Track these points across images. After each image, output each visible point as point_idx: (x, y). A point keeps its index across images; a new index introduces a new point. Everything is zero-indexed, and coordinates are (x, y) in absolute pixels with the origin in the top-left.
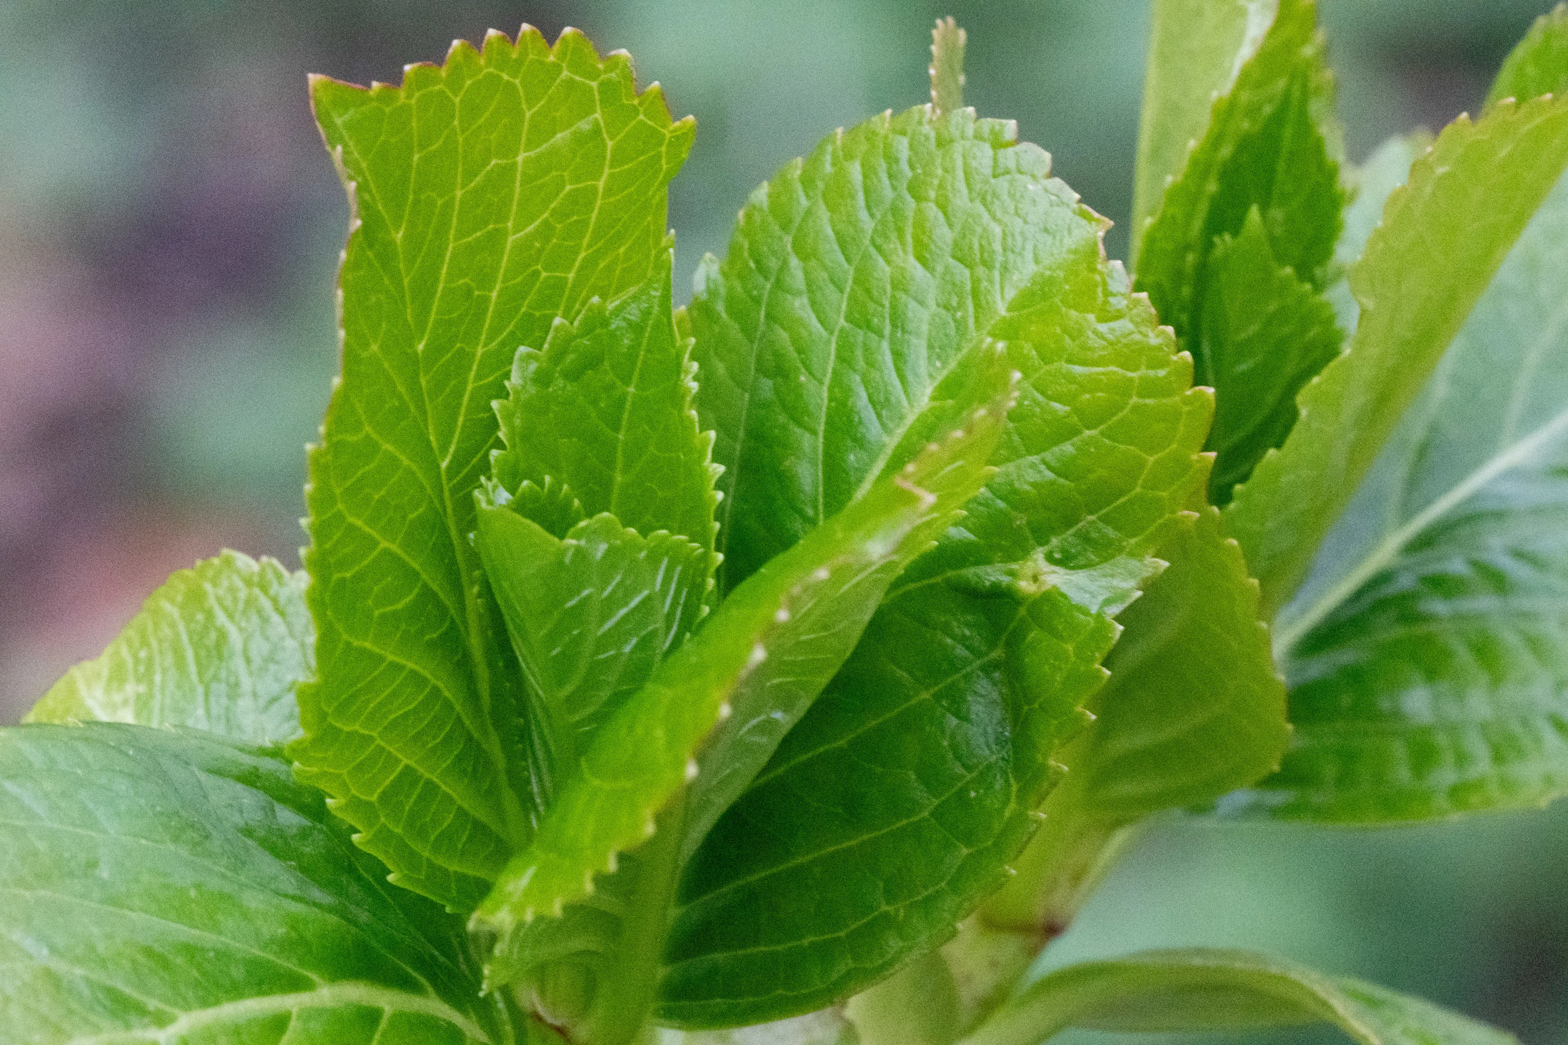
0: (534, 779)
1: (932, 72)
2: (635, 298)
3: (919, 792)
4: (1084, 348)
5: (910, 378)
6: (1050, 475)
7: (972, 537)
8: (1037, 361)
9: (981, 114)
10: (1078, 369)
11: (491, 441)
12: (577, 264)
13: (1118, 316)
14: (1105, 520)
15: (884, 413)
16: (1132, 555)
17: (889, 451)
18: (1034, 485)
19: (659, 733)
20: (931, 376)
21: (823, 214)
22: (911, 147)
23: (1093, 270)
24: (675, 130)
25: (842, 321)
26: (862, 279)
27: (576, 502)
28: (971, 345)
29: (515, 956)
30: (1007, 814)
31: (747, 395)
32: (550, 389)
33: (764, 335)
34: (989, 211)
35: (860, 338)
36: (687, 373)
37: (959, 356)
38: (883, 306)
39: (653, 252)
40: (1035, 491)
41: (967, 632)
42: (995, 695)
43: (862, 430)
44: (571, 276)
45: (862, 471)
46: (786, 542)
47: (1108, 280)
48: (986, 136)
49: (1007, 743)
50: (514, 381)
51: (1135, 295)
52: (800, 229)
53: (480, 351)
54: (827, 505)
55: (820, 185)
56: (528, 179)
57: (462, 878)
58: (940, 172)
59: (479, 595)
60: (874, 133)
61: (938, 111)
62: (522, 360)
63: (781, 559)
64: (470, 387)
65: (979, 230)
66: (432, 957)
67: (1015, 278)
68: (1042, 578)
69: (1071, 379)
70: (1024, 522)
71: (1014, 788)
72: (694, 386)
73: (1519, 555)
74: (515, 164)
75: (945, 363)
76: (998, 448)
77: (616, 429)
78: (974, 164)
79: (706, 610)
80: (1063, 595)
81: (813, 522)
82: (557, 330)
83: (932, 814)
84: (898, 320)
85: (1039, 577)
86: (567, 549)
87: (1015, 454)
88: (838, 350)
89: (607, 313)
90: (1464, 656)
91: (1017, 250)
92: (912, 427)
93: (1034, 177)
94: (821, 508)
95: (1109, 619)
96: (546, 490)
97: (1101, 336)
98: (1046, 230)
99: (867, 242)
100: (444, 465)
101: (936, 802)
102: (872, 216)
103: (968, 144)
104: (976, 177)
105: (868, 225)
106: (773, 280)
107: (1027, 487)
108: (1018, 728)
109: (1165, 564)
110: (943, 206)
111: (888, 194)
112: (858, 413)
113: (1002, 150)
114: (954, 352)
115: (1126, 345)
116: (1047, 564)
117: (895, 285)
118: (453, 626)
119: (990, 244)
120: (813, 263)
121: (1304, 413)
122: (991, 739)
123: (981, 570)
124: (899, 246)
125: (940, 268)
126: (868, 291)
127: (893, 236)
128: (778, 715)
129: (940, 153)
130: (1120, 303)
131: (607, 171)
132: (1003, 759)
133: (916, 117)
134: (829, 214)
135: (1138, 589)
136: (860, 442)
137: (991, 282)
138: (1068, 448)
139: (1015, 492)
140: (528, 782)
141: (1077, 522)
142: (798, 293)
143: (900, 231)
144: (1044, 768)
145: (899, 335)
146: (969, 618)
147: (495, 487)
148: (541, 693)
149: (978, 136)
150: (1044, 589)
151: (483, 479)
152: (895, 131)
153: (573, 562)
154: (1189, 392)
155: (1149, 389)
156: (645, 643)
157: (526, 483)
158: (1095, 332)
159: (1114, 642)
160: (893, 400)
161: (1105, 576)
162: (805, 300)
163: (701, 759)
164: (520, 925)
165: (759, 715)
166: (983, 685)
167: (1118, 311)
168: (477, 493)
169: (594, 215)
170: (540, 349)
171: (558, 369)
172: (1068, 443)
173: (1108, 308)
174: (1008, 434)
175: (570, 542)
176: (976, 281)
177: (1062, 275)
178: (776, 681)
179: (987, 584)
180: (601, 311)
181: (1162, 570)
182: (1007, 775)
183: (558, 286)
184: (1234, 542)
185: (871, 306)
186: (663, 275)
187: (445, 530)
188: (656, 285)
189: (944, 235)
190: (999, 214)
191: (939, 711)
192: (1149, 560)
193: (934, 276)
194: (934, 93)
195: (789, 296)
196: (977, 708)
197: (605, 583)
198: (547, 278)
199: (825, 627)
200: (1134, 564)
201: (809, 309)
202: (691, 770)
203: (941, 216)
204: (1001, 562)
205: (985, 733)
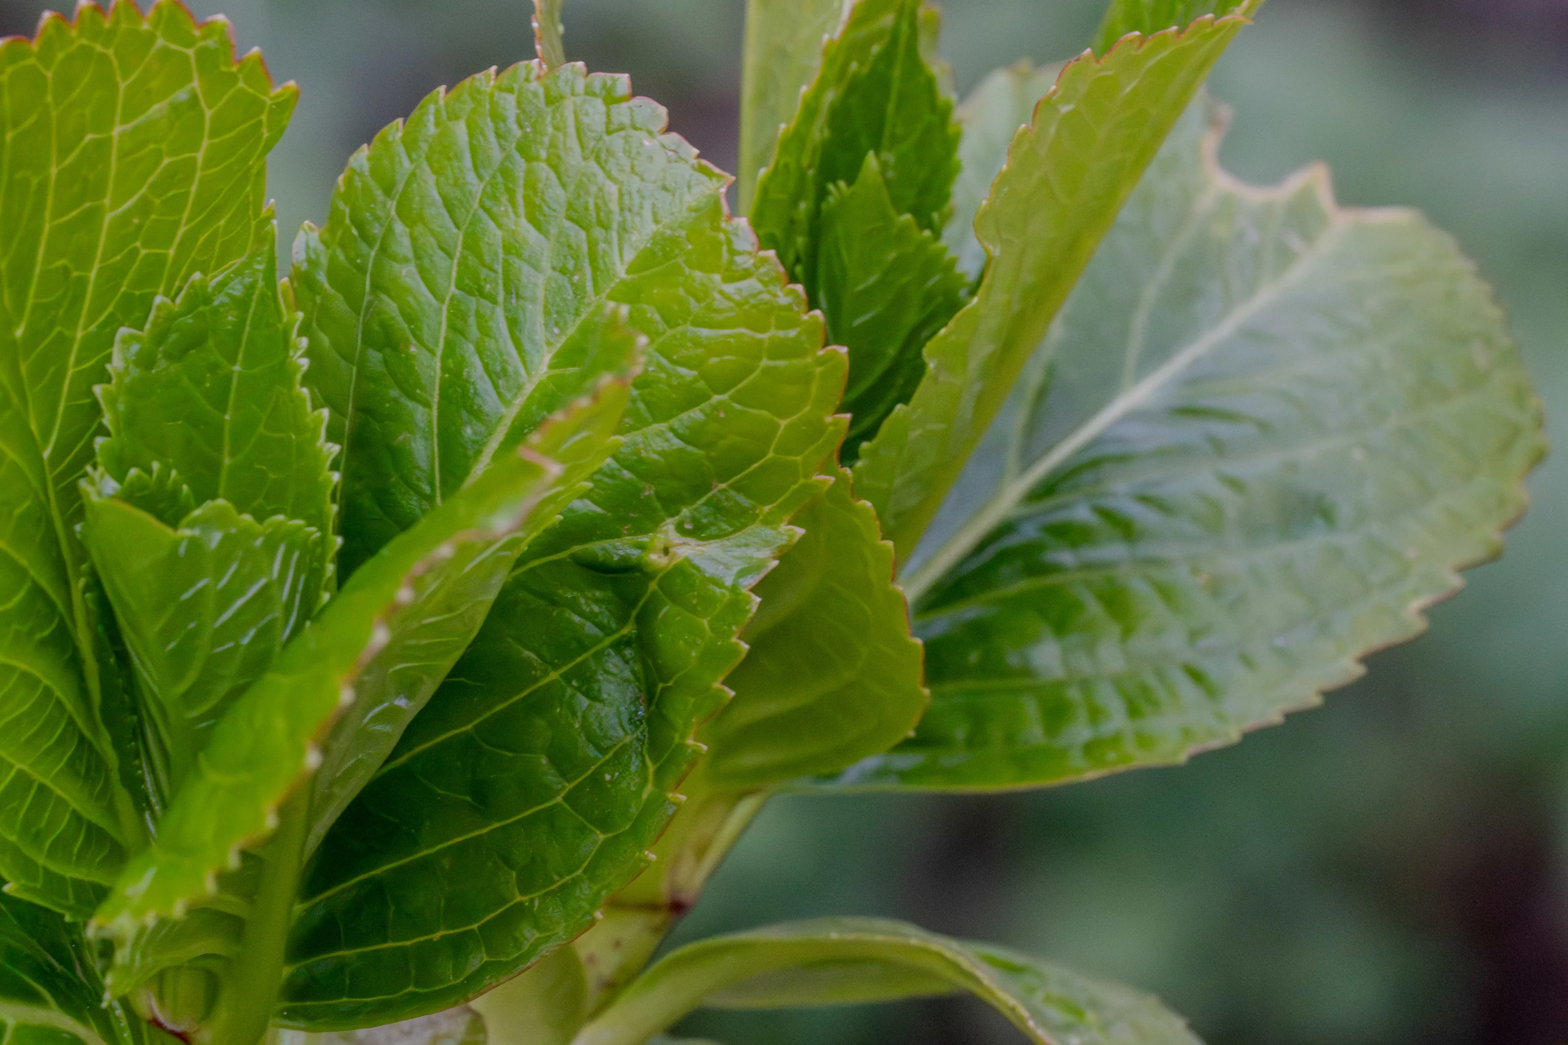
0: (148, 778)
1: (535, 25)
2: (238, 273)
3: (551, 777)
4: (710, 309)
5: (527, 346)
6: (678, 443)
7: (599, 510)
8: (662, 326)
9: (591, 69)
10: (705, 332)
11: (94, 426)
12: (177, 240)
13: (746, 274)
14: (737, 488)
15: (501, 382)
16: (766, 522)
17: (507, 422)
18: (662, 454)
19: (280, 724)
20: (549, 344)
21: (429, 178)
22: (519, 104)
23: (718, 229)
24: (277, 97)
25: (453, 289)
26: (472, 244)
27: (185, 488)
28: (590, 309)
29: (137, 963)
30: (645, 796)
31: (355, 369)
32: (153, 371)
33: (370, 304)
34: (603, 168)
35: (473, 307)
36: (297, 349)
37: (578, 322)
38: (496, 272)
39: (253, 223)
40: (662, 460)
41: (596, 609)
42: (627, 674)
43: (478, 401)
44: (171, 252)
45: (479, 446)
46: (405, 523)
47: (734, 239)
48: (598, 91)
49: (642, 723)
50: (117, 364)
51: (762, 253)
52: (404, 193)
53: (80, 334)
54: (443, 482)
55: (425, 147)
56: (123, 155)
57: (79, 885)
58: (550, 130)
59: (86, 589)
60: (479, 91)
61: (544, 66)
62: (124, 342)
63: (401, 539)
64: (70, 372)
65: (594, 189)
66: (51, 966)
67: (634, 238)
68: (671, 550)
69: (697, 343)
70: (652, 492)
71: (651, 768)
72: (305, 363)
73: (1144, 499)
74: (110, 139)
75: (562, 331)
76: (623, 416)
77: (224, 411)
78: (586, 120)
79: (326, 597)
80: (698, 569)
81: (430, 499)
82: (159, 308)
83: (565, 798)
84: (512, 289)
85: (670, 550)
86: (182, 539)
87: (640, 423)
88: (449, 320)
89: (210, 290)
90: (1094, 608)
91: (636, 209)
92: (531, 397)
93: (650, 133)
94: (437, 483)
95: (744, 591)
96: (155, 475)
97: (726, 296)
98: (665, 188)
99: (476, 205)
100: (46, 454)
101: (569, 786)
102: (480, 178)
103: (578, 100)
104: (589, 133)
105: (477, 187)
106: (377, 247)
107: (655, 457)
108: (653, 708)
109: (800, 532)
110: (554, 165)
111: (497, 155)
112: (473, 384)
113: (615, 105)
114: (572, 318)
115: (754, 306)
116: (678, 535)
117: (507, 251)
118: (62, 622)
119: (606, 204)
120: (419, 229)
121: (931, 365)
122: (625, 718)
123: (607, 544)
124: (510, 209)
125: (554, 231)
126: (479, 257)
127: (504, 199)
128: (401, 702)
129: (549, 110)
130: (745, 262)
131: (206, 142)
132: (638, 739)
133: (523, 74)
134: (434, 177)
135: (774, 558)
136: (476, 414)
137: (608, 242)
138: (696, 414)
139: (641, 461)
140: (143, 781)
141: (708, 489)
142: (406, 260)
143: (511, 193)
144: (681, 747)
145: (514, 301)
146: (598, 594)
147: (102, 477)
148: (156, 690)
149: (589, 92)
150: (674, 562)
151: (89, 468)
152: (500, 89)
153: (187, 551)
154: (821, 353)
155: (779, 350)
156: (265, 632)
157: (133, 472)
158: (721, 293)
159: (750, 615)
160: (510, 369)
161: (739, 546)
162: (412, 268)
163: (325, 750)
164: (142, 931)
165: (381, 702)
166: (614, 663)
167: (746, 270)
168: (83, 484)
169: (194, 189)
170: (141, 329)
171: (161, 349)
172: (697, 409)
173: (733, 267)
174: (634, 401)
175: (185, 532)
176: (592, 244)
177: (683, 233)
178: (399, 667)
179: (616, 558)
180: (204, 287)
181: (796, 539)
182: (643, 756)
183: (158, 262)
184: (869, 504)
185: (484, 272)
186: (266, 248)
187: (50, 523)
188: (259, 259)
189: (557, 195)
190: (614, 173)
191: (569, 691)
192: (784, 527)
193: (549, 240)
194: (538, 47)
195: (395, 264)
196: (609, 689)
197: (219, 573)
198: (147, 256)
199: (450, 609)
200: (767, 532)
201: (418, 277)
202: (312, 759)
203: (553, 176)
204: (630, 535)
205: (619, 714)
